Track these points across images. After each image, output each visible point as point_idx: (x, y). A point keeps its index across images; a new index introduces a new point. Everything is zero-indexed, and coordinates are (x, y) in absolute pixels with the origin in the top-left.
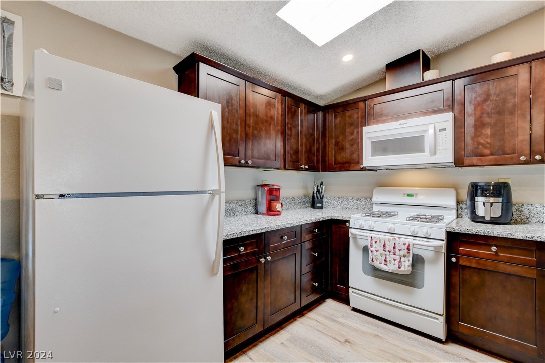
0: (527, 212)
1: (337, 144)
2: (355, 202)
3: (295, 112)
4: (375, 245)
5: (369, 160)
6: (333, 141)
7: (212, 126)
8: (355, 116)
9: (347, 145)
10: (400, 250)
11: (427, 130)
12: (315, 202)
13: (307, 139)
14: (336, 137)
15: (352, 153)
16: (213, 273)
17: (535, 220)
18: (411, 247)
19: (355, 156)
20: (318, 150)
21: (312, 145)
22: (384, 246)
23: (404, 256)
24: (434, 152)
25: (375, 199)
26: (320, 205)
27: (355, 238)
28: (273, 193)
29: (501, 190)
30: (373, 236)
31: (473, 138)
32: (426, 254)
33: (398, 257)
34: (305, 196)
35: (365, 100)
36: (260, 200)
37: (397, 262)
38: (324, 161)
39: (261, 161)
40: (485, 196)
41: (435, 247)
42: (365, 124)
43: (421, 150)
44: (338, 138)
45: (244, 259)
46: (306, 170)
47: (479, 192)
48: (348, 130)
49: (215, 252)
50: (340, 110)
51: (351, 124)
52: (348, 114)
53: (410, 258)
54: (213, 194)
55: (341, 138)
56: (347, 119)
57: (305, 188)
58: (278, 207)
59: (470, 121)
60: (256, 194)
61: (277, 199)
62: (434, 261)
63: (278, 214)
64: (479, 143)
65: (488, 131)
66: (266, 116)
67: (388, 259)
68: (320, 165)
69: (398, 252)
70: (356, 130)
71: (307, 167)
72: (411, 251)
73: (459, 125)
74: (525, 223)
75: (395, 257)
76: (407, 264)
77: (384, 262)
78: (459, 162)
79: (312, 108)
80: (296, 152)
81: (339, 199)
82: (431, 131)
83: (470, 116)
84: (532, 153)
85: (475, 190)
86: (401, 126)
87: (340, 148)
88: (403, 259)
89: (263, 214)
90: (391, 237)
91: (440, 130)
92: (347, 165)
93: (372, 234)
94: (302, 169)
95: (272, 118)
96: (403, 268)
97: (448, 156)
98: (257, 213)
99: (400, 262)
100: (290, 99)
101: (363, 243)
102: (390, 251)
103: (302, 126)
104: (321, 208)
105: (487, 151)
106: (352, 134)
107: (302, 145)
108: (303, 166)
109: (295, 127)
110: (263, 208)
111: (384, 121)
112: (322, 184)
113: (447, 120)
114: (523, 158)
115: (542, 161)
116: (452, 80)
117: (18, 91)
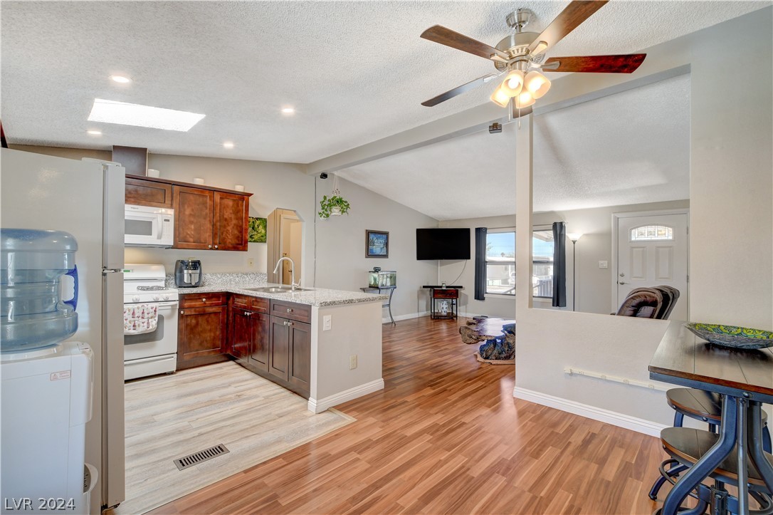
10: (148, 314)
11: (154, 219)
18: (157, 310)
22: (133, 313)
23: (152, 318)
29: (196, 265)
31: (184, 230)
32: (165, 313)
33: (146, 320)
37: (145, 324)
40: (189, 269)
41: (172, 306)
43: (150, 233)
53: (157, 318)
62: (170, 317)
64: (187, 234)
65: (193, 227)
67: (137, 324)
69: (146, 315)
72: (157, 313)
73: (176, 219)
74: (202, 286)
75: (143, 320)
76: (154, 323)
77: (132, 328)
78: (176, 246)
82: (158, 219)
84: (215, 243)
86: (133, 210)
88: (150, 320)
96: (151, 327)
97: (169, 240)
99: (148, 323)
102: (138, 317)
105: (191, 240)
113: (170, 214)
114: (210, 246)
115: (217, 249)
116: (172, 184)
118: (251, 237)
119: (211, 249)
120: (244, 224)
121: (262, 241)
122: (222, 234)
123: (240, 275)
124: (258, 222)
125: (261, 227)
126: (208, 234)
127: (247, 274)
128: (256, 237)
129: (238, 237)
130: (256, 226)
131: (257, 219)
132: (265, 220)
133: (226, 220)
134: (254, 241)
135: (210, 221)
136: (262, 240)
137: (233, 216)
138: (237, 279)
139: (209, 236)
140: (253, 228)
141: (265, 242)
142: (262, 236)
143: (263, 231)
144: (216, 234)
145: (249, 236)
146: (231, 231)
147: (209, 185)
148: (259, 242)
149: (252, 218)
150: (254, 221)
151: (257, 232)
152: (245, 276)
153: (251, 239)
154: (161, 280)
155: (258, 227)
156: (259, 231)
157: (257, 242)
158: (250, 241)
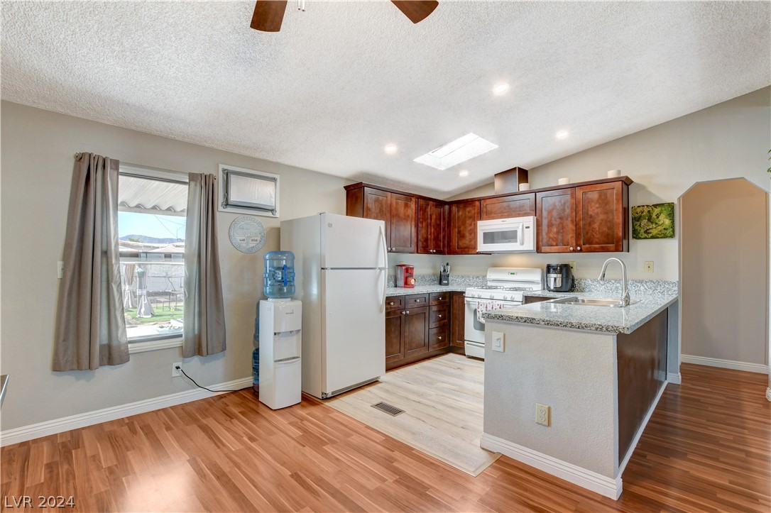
0: (583, 284)
1: (459, 232)
2: (475, 279)
3: (426, 209)
4: (480, 307)
5: (482, 247)
6: (456, 230)
7: (381, 233)
8: (473, 212)
9: (467, 234)
10: (495, 309)
11: (518, 227)
12: (442, 278)
13: (435, 229)
14: (459, 227)
15: (470, 241)
16: (381, 312)
17: (587, 290)
18: (502, 307)
19: (473, 243)
20: (444, 237)
21: (439, 233)
22: (486, 307)
24: (522, 244)
25: (488, 277)
26: (446, 282)
27: (469, 304)
28: (408, 271)
31: (547, 234)
34: (434, 275)
35: (480, 200)
36: (399, 276)
38: (449, 246)
39: (401, 248)
40: (556, 273)
42: (481, 219)
43: (515, 241)
45: (393, 309)
46: (434, 253)
47: (552, 270)
48: (468, 222)
49: (382, 301)
50: (461, 206)
51: (470, 217)
52: (468, 209)
54: (381, 269)
55: (462, 228)
56: (467, 213)
57: (434, 267)
58: (413, 281)
59: (545, 222)
60: (396, 272)
61: (411, 275)
63: (412, 286)
64: (550, 238)
65: (555, 230)
66: (405, 215)
68: (446, 250)
70: (473, 223)
71: (434, 251)
73: (539, 225)
78: (538, 250)
79: (440, 203)
80: (426, 240)
81: (463, 277)
82: (521, 228)
83: (545, 218)
84: (577, 245)
85: (549, 268)
86: (503, 223)
87: (461, 236)
89: (401, 287)
90: (490, 301)
91: (526, 228)
92: (466, 250)
93: (479, 300)
94: (431, 253)
95: (408, 216)
97: (530, 244)
98: (396, 286)
100: (422, 200)
101: (474, 307)
102: (490, 311)
103: (431, 219)
104: (447, 284)
105: (554, 243)
106: (471, 225)
107: (431, 234)
108: (431, 251)
109: (425, 221)
110: (401, 282)
111: (493, 218)
112: (447, 264)
113: (530, 221)
114: (571, 248)
115: (581, 251)
116: (535, 192)
117: (277, 215)
118: (646, 232)
119: (574, 251)
120: (616, 217)
121: (665, 237)
122: (587, 233)
123: (630, 282)
124: (657, 211)
125: (662, 217)
126: (571, 235)
127: (641, 282)
128: (654, 232)
129: (608, 235)
130: (654, 216)
131: (655, 206)
132: (671, 206)
133: (591, 217)
134: (653, 237)
135: (572, 221)
136: (668, 234)
137: (599, 210)
139: (572, 237)
140: (649, 220)
141: (672, 236)
142: (665, 229)
143: (667, 222)
144: (580, 234)
145: (642, 231)
146: (597, 229)
147: (571, 183)
148: (662, 238)
149: (647, 206)
150: (650, 209)
151: (656, 224)
152: (639, 285)
153: (646, 235)
154: (538, 283)
155: (658, 217)
156: (660, 223)
157: (658, 238)
158: (646, 238)
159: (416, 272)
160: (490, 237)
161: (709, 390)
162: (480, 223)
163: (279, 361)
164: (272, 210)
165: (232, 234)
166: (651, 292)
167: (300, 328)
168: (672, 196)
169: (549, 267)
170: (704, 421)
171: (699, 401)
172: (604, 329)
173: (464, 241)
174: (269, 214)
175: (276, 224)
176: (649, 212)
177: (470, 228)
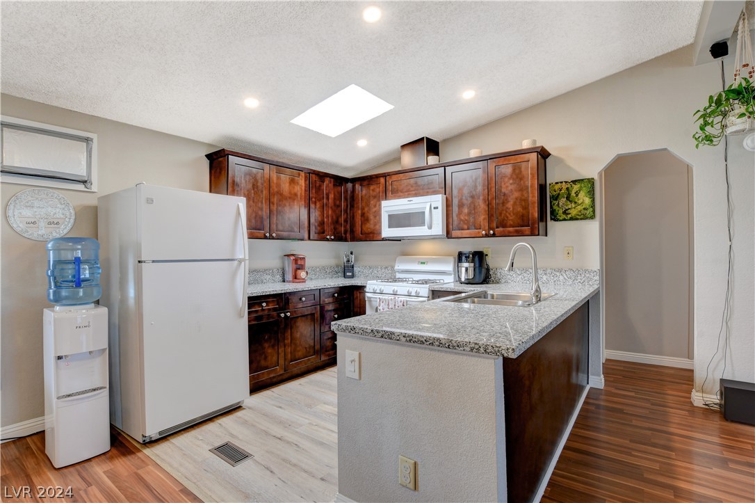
0: (499, 274)
1: (363, 215)
2: (383, 270)
3: (320, 186)
4: (382, 304)
5: (386, 232)
6: (360, 212)
8: (378, 190)
9: (371, 217)
11: (425, 208)
12: (347, 270)
13: (334, 211)
14: (363, 209)
15: (375, 225)
17: (503, 281)
18: (405, 304)
19: (377, 227)
20: (346, 221)
21: (338, 217)
24: (430, 228)
25: (396, 268)
26: (350, 274)
27: (370, 301)
28: (299, 263)
30: (381, 297)
31: (457, 216)
34: (337, 266)
35: (385, 175)
36: (287, 269)
38: (352, 231)
39: (285, 234)
40: (467, 262)
42: (386, 199)
44: (364, 209)
45: (266, 312)
46: (332, 240)
47: (464, 258)
48: (372, 202)
50: (366, 183)
51: (375, 197)
52: (372, 187)
55: (366, 209)
56: (371, 192)
57: (338, 257)
58: (302, 274)
59: (455, 202)
60: (283, 263)
61: (301, 267)
63: (304, 281)
64: (461, 220)
65: (466, 210)
66: (290, 193)
68: (348, 235)
70: (378, 203)
71: (333, 237)
73: (448, 205)
78: (448, 235)
79: (339, 181)
80: (322, 224)
81: (370, 268)
82: (428, 208)
83: (455, 197)
84: (490, 228)
85: (460, 257)
86: (409, 202)
87: (365, 219)
89: (290, 282)
90: (392, 297)
91: (435, 208)
92: (371, 235)
93: (381, 296)
94: (328, 240)
95: (296, 195)
97: (438, 228)
98: (284, 281)
100: (314, 175)
101: (375, 304)
103: (328, 198)
104: (353, 276)
105: (465, 226)
106: (375, 206)
107: (328, 217)
108: (328, 237)
109: (319, 201)
110: (289, 276)
111: (400, 197)
112: (352, 253)
113: (438, 200)
114: (484, 233)
115: (494, 235)
116: (445, 167)
117: (94, 188)
118: (565, 212)
119: (487, 236)
120: (530, 195)
121: (585, 218)
122: (501, 214)
123: (549, 271)
124: (576, 187)
125: (582, 195)
126: (482, 217)
127: (560, 271)
128: (573, 212)
129: (523, 216)
130: (573, 194)
131: (574, 182)
132: (591, 182)
133: (505, 195)
134: (571, 219)
135: (484, 200)
136: (587, 215)
137: (513, 187)
138: (545, 277)
139: (484, 219)
140: (568, 198)
141: (593, 217)
142: (584, 209)
143: (587, 201)
144: (492, 215)
145: (561, 211)
146: (511, 209)
147: (484, 154)
148: (581, 219)
149: (566, 182)
150: (569, 186)
151: (575, 203)
152: (558, 274)
153: (564, 216)
154: (450, 274)
155: (577, 195)
156: (580, 202)
157: (577, 219)
158: (565, 220)
159: (308, 263)
160: (396, 221)
161: (633, 394)
162: (384, 203)
163: (69, 396)
164: (84, 182)
165: (10, 213)
166: (571, 281)
167: (106, 346)
168: (592, 170)
169: (460, 254)
170: (626, 442)
171: (621, 411)
172: (482, 349)
173: (368, 225)
174: (81, 187)
175: (91, 201)
176: (567, 189)
177: (374, 210)
